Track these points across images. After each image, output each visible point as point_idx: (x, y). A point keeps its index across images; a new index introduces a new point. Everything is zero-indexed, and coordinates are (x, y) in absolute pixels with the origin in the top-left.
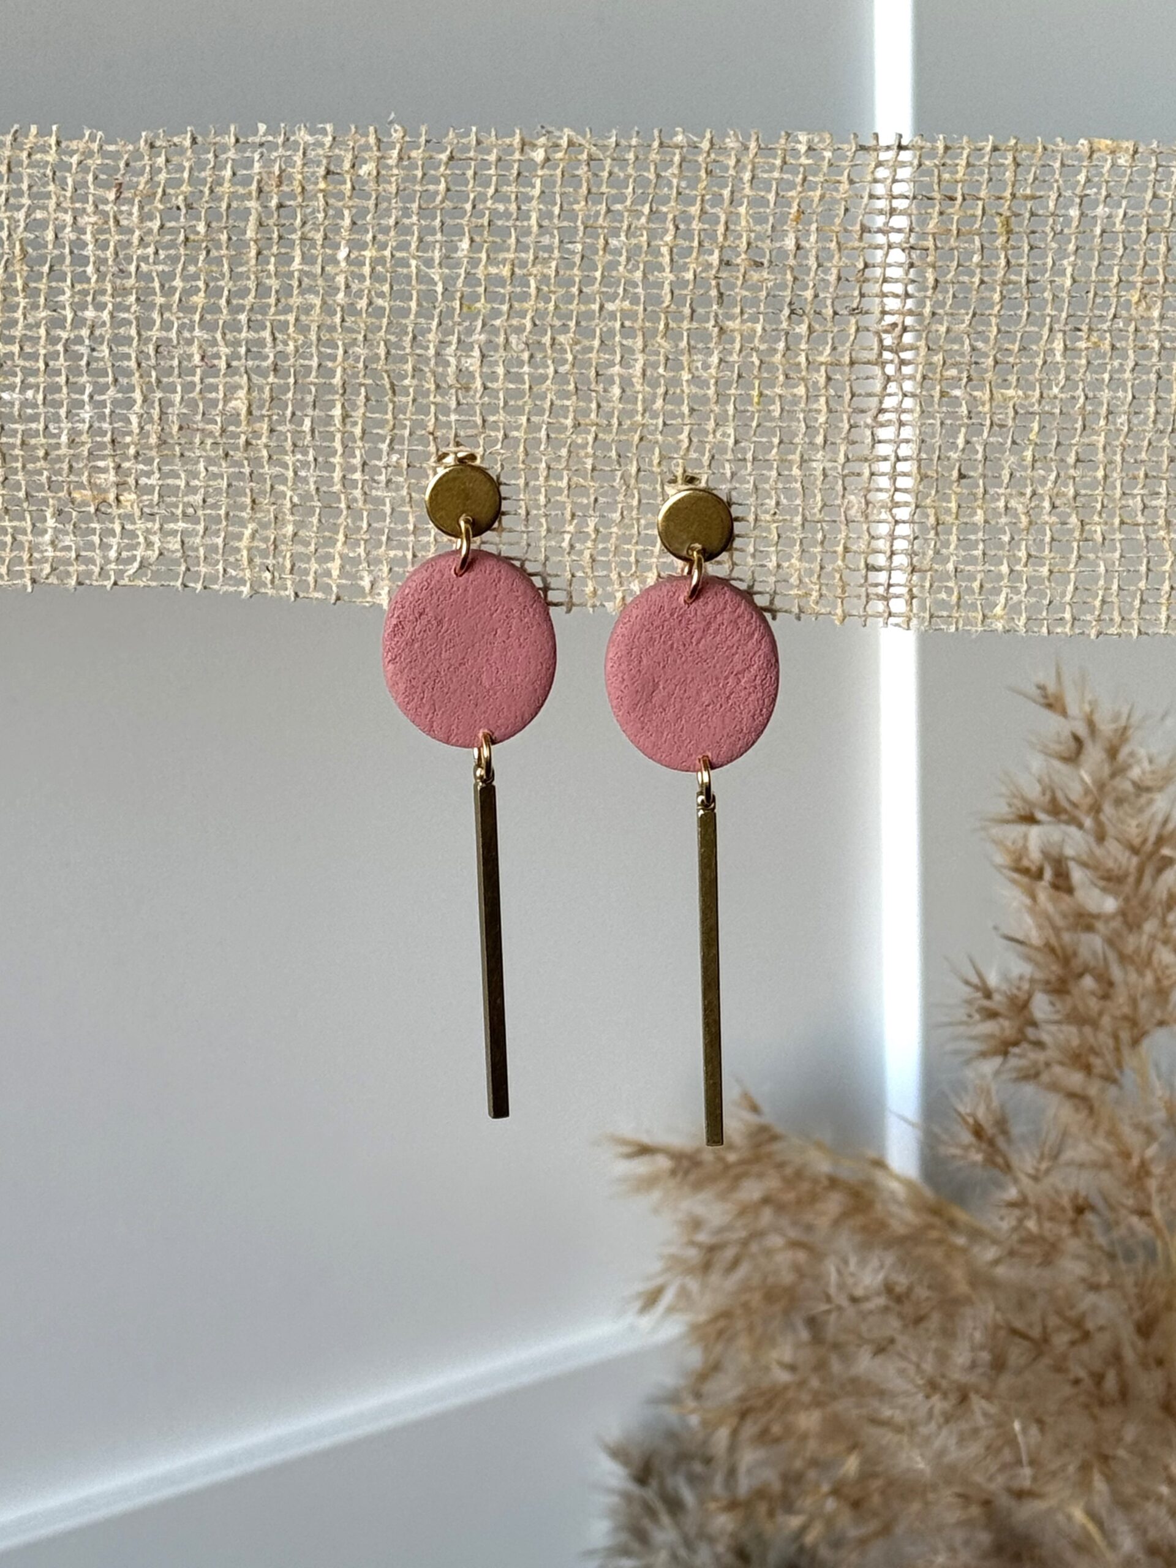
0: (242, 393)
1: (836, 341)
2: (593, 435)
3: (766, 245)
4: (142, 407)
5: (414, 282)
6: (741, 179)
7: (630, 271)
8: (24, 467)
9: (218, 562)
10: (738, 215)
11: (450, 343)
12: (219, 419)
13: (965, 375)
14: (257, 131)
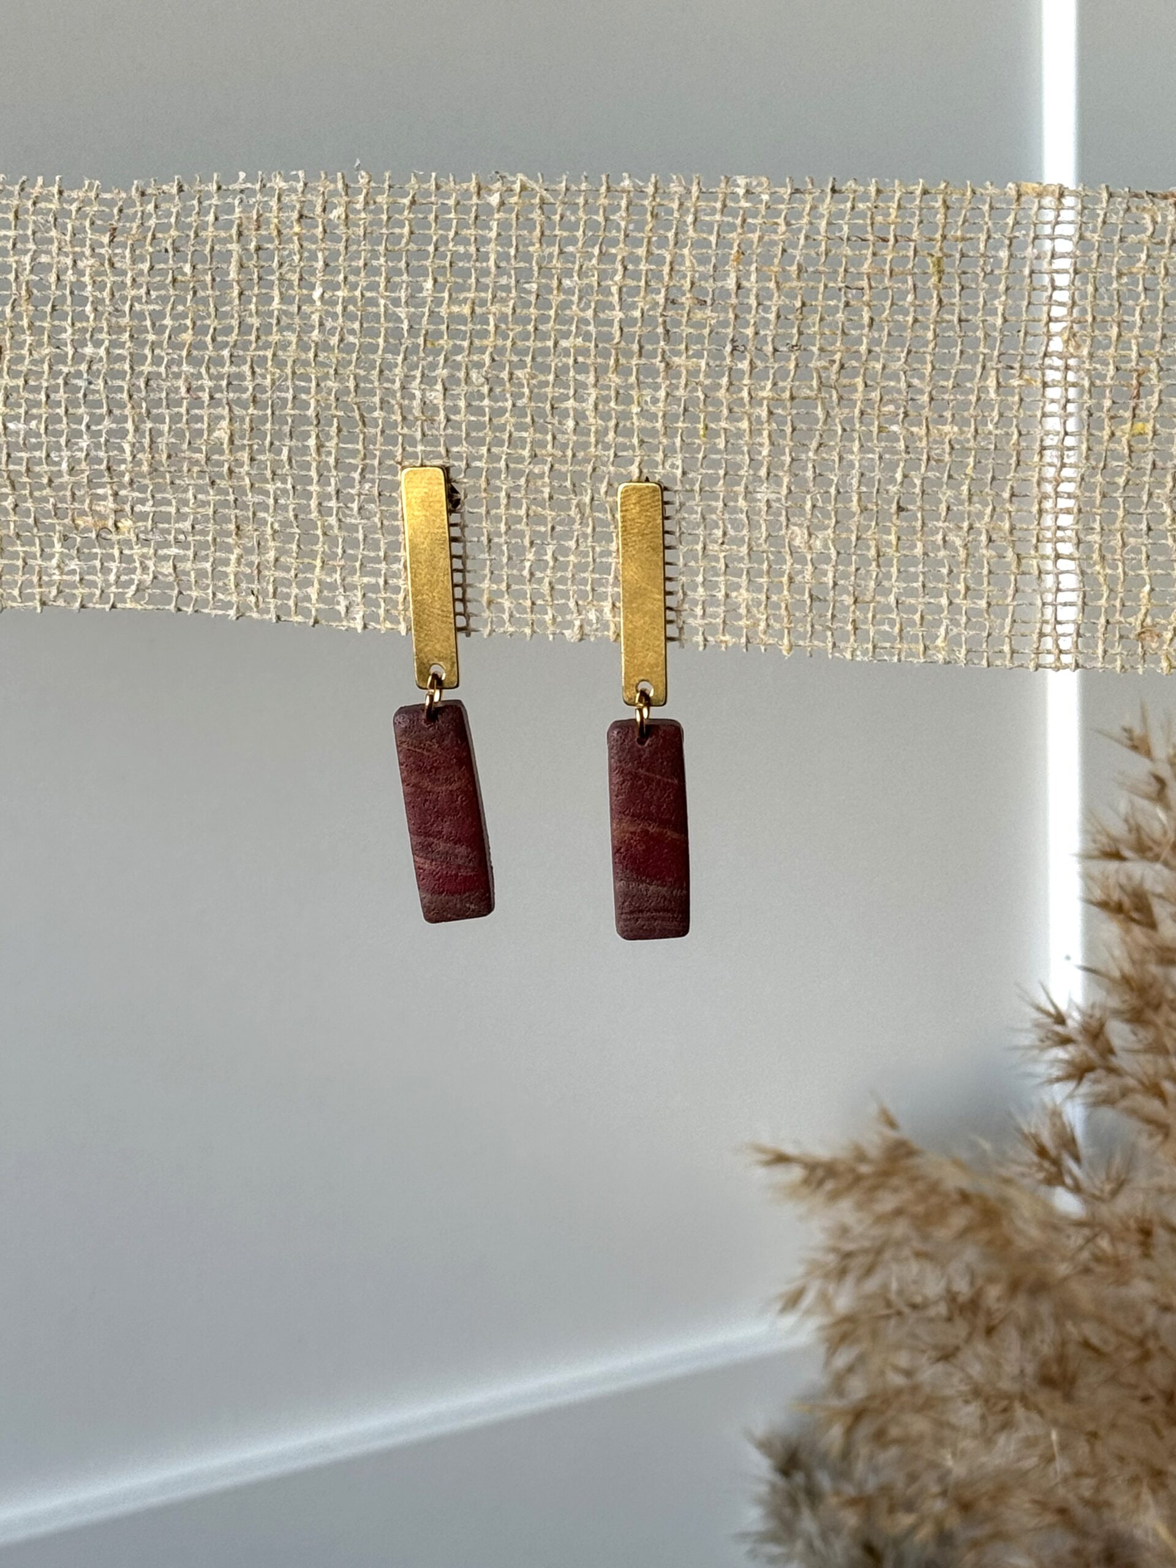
0: (224, 424)
1: (777, 376)
2: (549, 465)
3: (709, 285)
4: (134, 436)
5: (382, 320)
6: (685, 222)
7: (583, 310)
8: (31, 493)
9: (208, 586)
10: (683, 256)
11: (414, 377)
12: (204, 448)
13: (902, 410)
14: (238, 178)
